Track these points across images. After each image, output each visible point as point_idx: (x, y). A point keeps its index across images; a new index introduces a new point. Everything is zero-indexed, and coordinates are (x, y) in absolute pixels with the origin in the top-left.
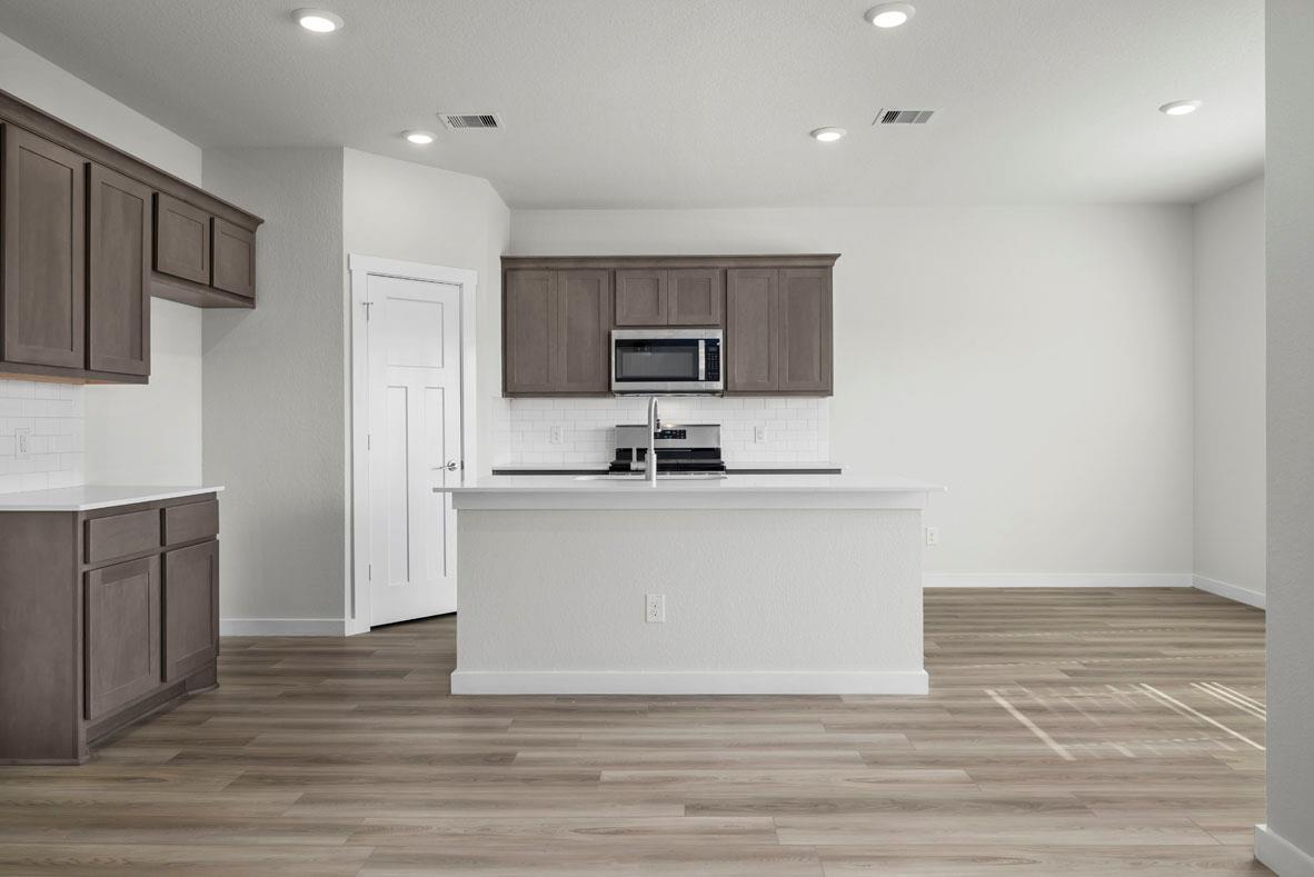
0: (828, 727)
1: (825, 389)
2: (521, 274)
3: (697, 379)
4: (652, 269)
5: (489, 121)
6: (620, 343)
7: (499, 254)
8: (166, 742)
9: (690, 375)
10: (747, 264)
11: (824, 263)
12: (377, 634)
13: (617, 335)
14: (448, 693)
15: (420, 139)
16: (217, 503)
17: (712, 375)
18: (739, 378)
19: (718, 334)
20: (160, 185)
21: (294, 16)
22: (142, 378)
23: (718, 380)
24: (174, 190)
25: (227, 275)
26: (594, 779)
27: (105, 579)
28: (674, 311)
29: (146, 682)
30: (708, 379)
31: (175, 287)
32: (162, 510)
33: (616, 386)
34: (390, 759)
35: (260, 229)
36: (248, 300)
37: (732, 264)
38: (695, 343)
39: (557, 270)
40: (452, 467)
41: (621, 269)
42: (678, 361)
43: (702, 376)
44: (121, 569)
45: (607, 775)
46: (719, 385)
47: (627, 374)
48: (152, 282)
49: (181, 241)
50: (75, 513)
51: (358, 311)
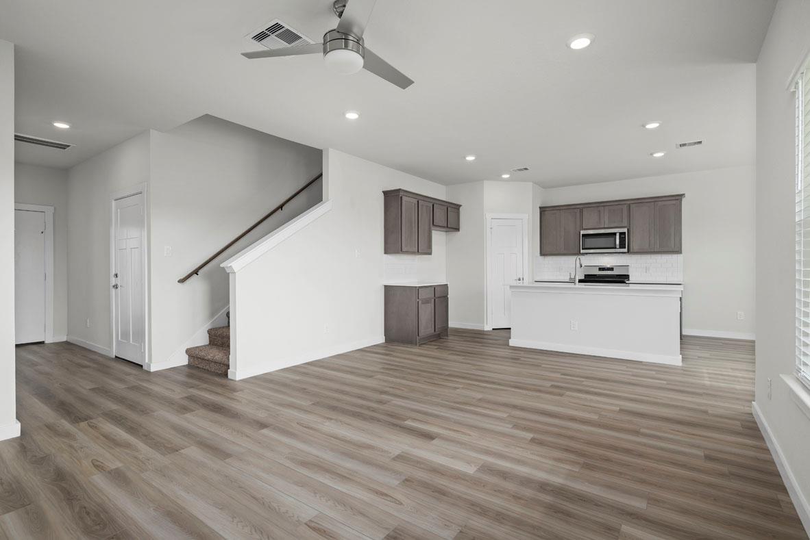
0: (627, 367)
1: (678, 251)
2: (546, 213)
3: (616, 248)
4: (598, 207)
5: (526, 169)
6: (583, 235)
7: (539, 205)
8: (435, 345)
9: (613, 246)
10: (639, 201)
11: (679, 198)
12: (494, 331)
13: (582, 232)
14: (508, 345)
15: (506, 176)
16: (448, 287)
17: (622, 245)
18: (634, 246)
19: (625, 230)
20: (434, 202)
21: (465, 158)
22: (430, 254)
23: (625, 248)
24: (437, 202)
25: (452, 223)
26: (540, 366)
27: (422, 303)
28: (607, 222)
29: (431, 331)
30: (620, 248)
31: (438, 228)
32: (435, 287)
33: (582, 251)
34: (487, 355)
35: (461, 208)
36: (458, 229)
37: (633, 202)
38: (615, 234)
39: (560, 210)
40: (519, 280)
41: (584, 208)
42: (608, 241)
43: (618, 247)
44: (426, 302)
45: (543, 366)
46: (626, 250)
47: (586, 247)
48: (433, 228)
49: (440, 215)
50: (416, 287)
51: (488, 230)
